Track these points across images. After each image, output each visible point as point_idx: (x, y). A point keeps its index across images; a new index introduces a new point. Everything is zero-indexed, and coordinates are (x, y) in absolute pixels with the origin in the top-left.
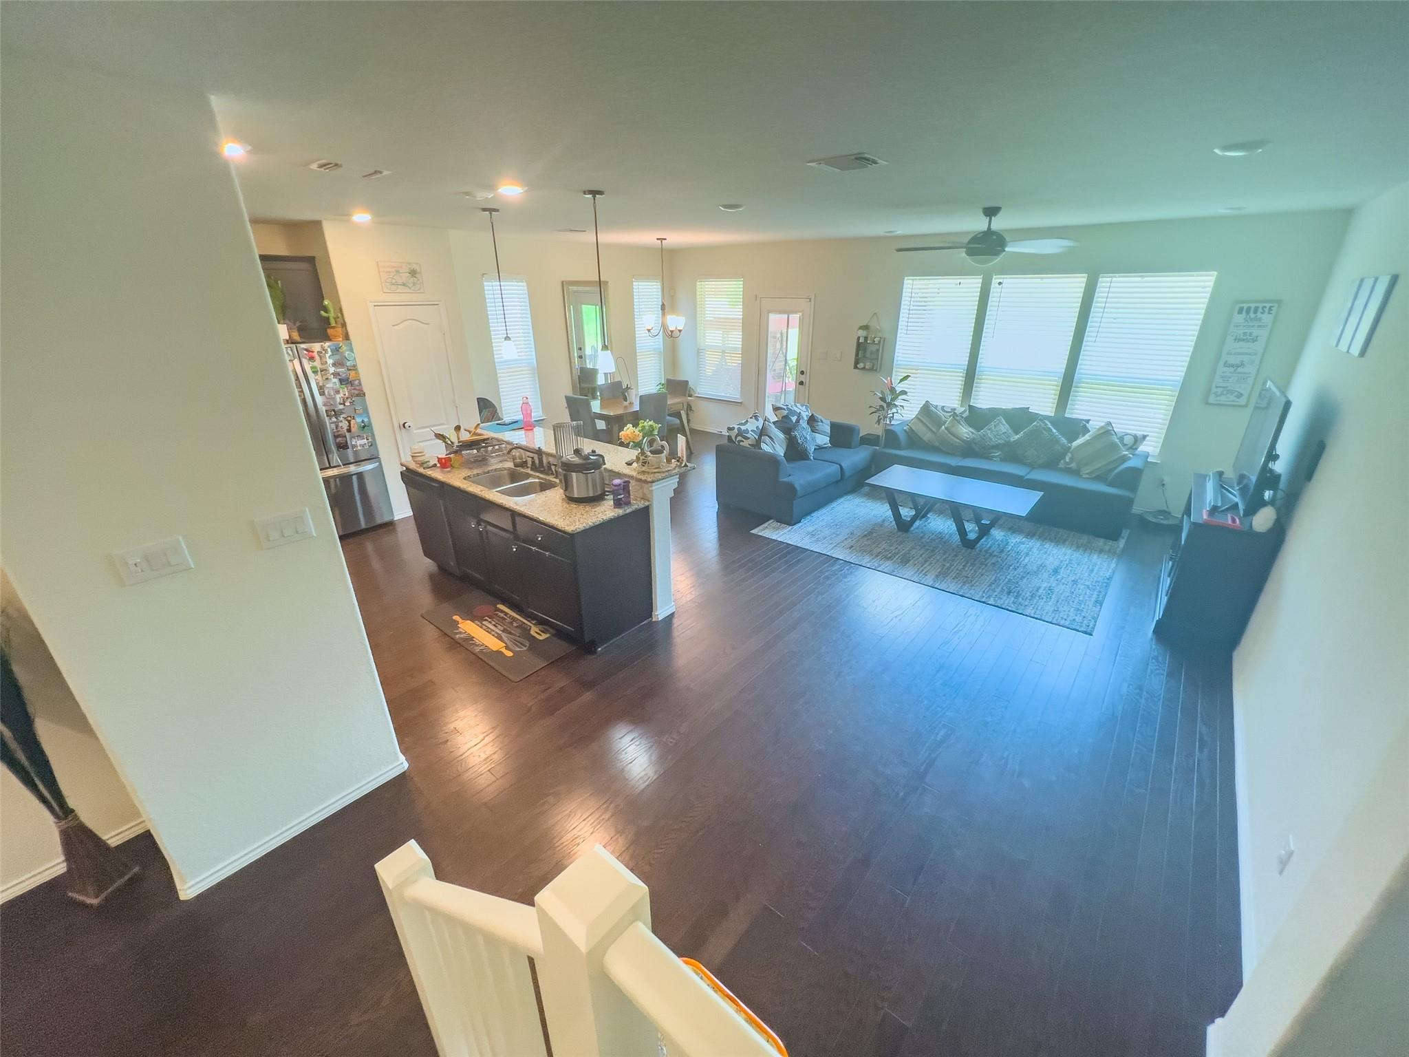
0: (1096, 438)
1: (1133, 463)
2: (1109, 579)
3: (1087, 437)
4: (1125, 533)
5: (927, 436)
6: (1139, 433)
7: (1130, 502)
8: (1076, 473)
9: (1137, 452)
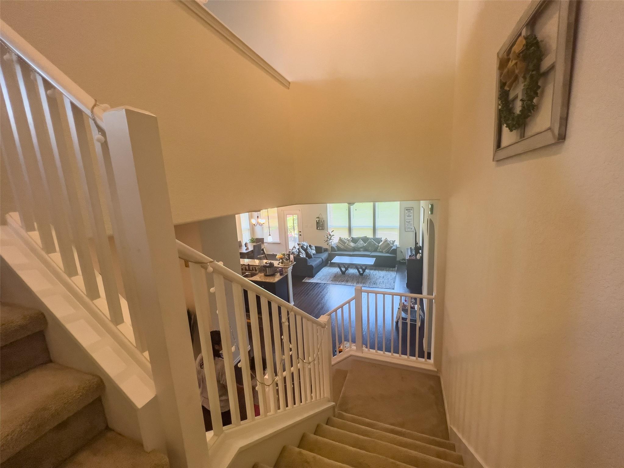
0: (384, 242)
1: (394, 248)
2: (395, 277)
3: (382, 242)
4: (397, 266)
5: (342, 247)
6: (394, 240)
7: (395, 258)
8: (382, 252)
9: (394, 245)
